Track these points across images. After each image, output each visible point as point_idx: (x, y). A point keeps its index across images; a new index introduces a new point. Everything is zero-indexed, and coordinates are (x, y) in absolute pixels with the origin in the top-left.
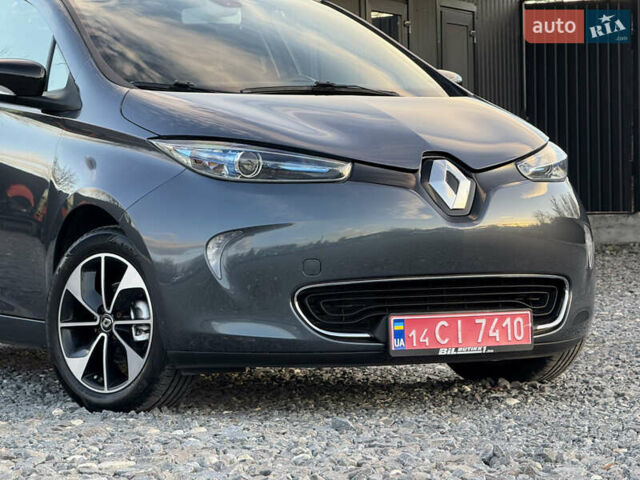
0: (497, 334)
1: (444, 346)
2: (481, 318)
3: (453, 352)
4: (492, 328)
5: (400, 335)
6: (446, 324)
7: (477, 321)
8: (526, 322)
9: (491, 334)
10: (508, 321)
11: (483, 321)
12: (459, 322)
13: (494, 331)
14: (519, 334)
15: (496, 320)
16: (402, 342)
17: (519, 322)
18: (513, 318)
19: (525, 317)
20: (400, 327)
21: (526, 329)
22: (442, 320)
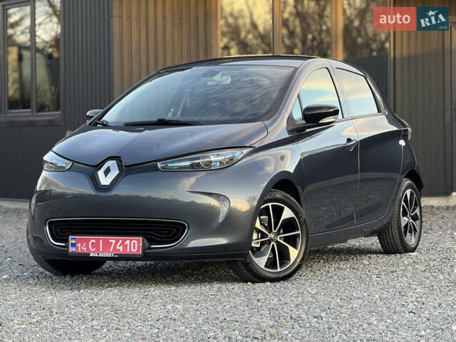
0: (121, 248)
1: (92, 252)
2: (112, 240)
3: (97, 255)
4: (119, 245)
5: (73, 245)
6: (94, 241)
7: (111, 241)
8: (139, 243)
9: (118, 248)
10: (128, 242)
11: (114, 241)
12: (101, 241)
13: (120, 246)
14: (134, 249)
15: (121, 241)
16: (74, 249)
17: (134, 243)
18: (131, 241)
19: (138, 241)
20: (74, 242)
21: (139, 247)
22: (93, 239)
